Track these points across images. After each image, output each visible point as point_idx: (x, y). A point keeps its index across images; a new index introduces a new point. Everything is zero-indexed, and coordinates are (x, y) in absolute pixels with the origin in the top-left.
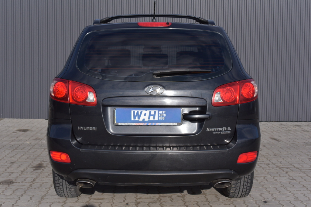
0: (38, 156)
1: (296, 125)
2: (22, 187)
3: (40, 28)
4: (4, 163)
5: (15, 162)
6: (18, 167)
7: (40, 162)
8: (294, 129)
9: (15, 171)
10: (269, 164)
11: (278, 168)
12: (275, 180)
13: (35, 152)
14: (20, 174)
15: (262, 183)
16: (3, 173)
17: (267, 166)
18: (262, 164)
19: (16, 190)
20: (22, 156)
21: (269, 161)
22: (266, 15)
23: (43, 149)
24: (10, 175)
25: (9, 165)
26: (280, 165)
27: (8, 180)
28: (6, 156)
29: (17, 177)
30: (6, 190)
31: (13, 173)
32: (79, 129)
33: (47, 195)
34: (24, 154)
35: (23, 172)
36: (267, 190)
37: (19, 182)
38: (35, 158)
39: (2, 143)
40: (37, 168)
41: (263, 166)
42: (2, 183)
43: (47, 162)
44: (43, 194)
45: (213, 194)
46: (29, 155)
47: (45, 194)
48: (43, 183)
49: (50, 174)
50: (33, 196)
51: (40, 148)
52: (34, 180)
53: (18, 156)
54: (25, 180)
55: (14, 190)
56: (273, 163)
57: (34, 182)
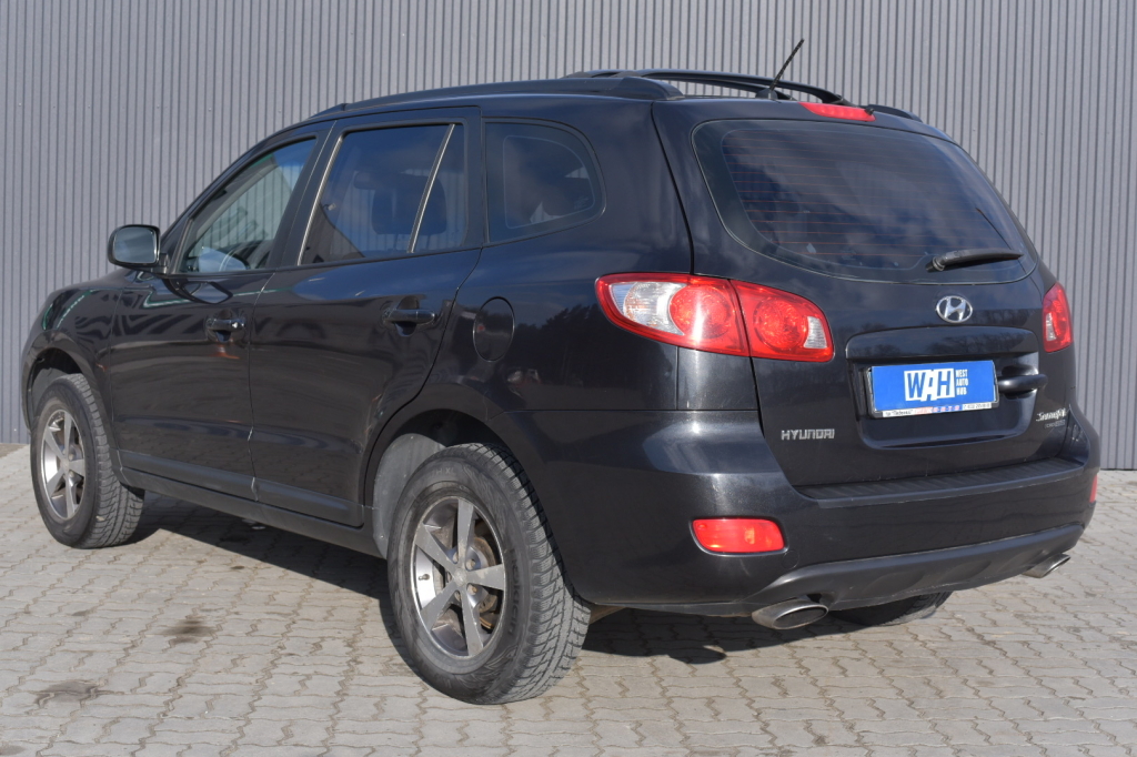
0: (179, 588)
1: (1131, 483)
2: (134, 712)
3: (167, 103)
4: (51, 615)
5: (93, 610)
6: (107, 633)
7: (188, 612)
8: (1128, 498)
9: (97, 647)
10: (1077, 630)
11: (1116, 646)
12: (1121, 691)
13: (163, 571)
14: (118, 657)
15: (1077, 704)
16: (51, 655)
17: (1073, 638)
18: (1050, 626)
19: (116, 721)
20: (115, 588)
21: (1076, 616)
22: (1019, 66)
23: (192, 563)
24: (81, 661)
25: (71, 621)
26: (1121, 632)
27: (75, 682)
28: (52, 587)
29: (110, 671)
30: (73, 721)
31: (90, 653)
32: (785, 438)
33: (239, 742)
34: (121, 582)
35: (131, 651)
36: (1102, 731)
37: (123, 690)
38: (169, 597)
39: (31, 536)
40: (185, 636)
41: (1058, 636)
42: (52, 695)
43: (218, 614)
44: (226, 740)
45: (898, 746)
46: (143, 584)
47: (234, 742)
48: (217, 695)
49: (238, 661)
50: (185, 748)
51: (179, 556)
52: (180, 682)
53: (100, 588)
54: (142, 682)
55: (106, 721)
56: (1093, 624)
57: (180, 691)
